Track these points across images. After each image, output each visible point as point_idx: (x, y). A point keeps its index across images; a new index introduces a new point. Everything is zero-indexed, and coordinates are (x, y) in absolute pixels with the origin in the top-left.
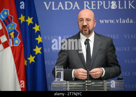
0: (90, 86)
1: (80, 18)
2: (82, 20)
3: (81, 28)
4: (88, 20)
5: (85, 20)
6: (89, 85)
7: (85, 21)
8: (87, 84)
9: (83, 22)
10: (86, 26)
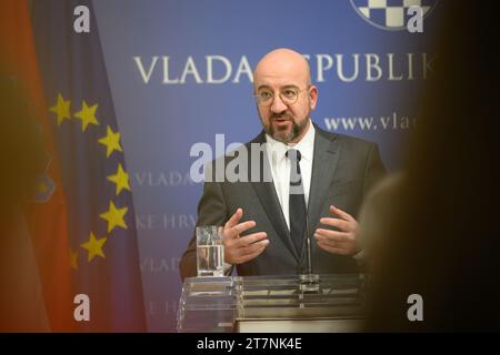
0: (315, 292)
1: (260, 84)
2: (266, 94)
3: (267, 119)
4: (287, 91)
5: (277, 93)
6: (312, 289)
7: (278, 98)
8: (304, 288)
9: (270, 100)
10: (283, 113)
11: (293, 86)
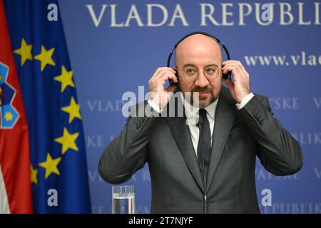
5: (201, 70)
7: (202, 74)
10: (206, 87)
11: (214, 65)
